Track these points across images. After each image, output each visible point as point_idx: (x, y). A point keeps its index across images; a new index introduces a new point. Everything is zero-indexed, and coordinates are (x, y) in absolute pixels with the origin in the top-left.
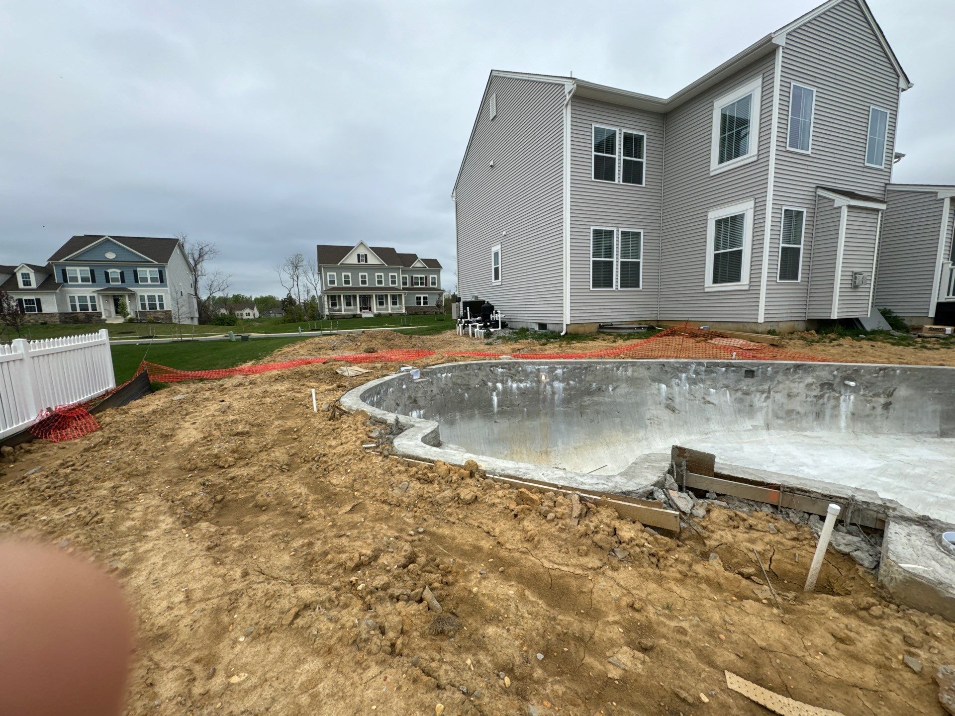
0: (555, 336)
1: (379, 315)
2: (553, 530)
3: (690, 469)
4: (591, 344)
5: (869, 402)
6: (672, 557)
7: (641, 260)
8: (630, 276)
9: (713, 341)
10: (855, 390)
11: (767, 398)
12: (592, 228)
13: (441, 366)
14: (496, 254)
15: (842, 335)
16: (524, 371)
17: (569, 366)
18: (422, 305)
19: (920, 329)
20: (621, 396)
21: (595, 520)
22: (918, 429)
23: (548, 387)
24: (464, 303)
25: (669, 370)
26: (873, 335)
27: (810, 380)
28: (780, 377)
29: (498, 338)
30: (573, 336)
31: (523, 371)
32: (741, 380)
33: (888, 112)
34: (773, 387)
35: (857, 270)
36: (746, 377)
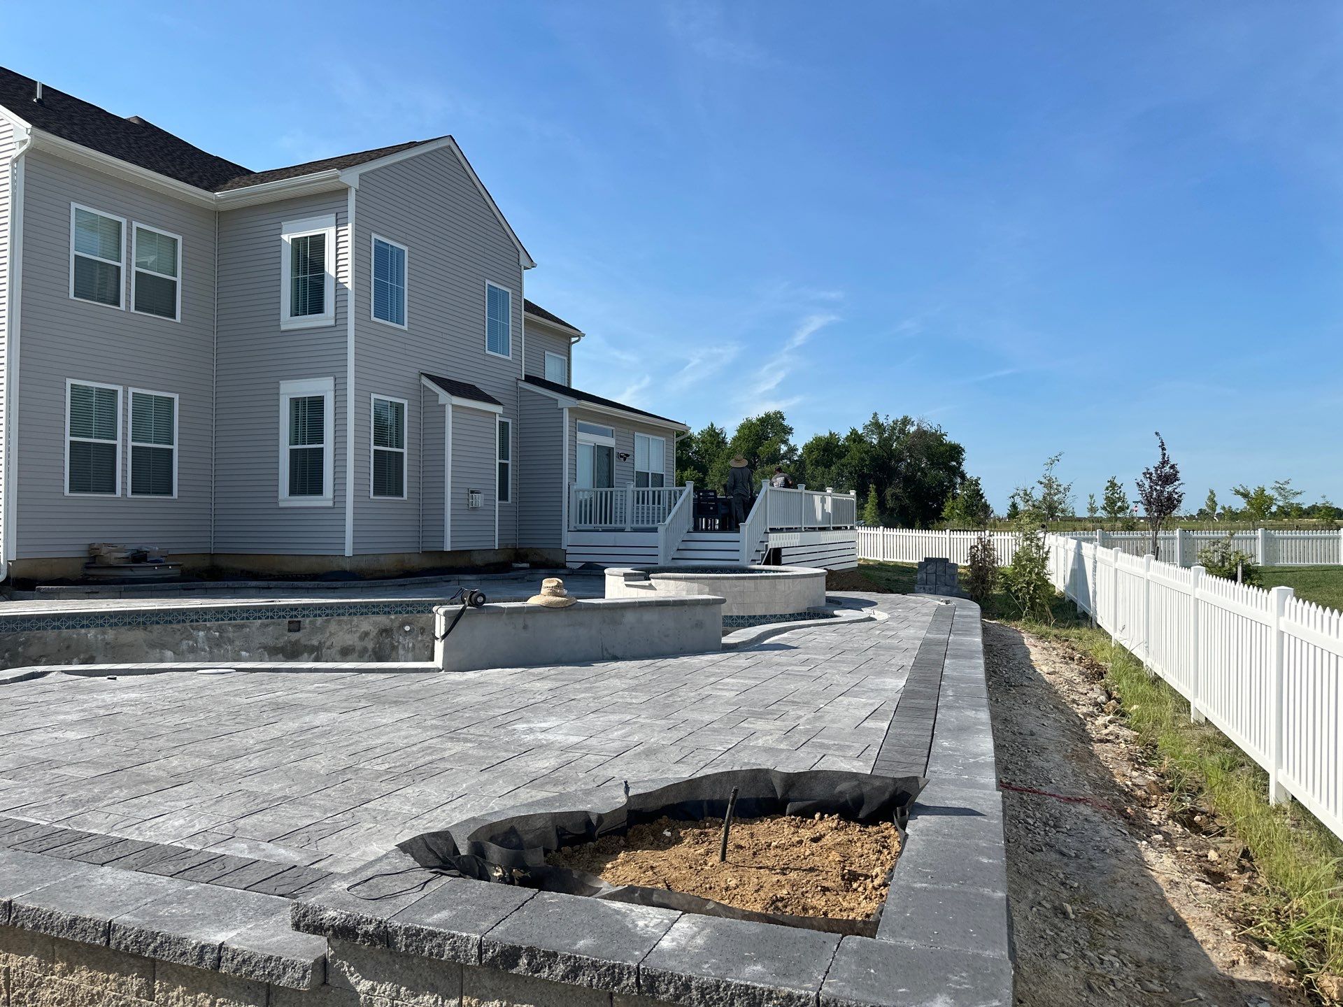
7: (175, 447)
8: (153, 474)
12: (71, 382)
32: (283, 635)
33: (510, 291)
34: (324, 643)
35: (473, 487)
36: (290, 631)
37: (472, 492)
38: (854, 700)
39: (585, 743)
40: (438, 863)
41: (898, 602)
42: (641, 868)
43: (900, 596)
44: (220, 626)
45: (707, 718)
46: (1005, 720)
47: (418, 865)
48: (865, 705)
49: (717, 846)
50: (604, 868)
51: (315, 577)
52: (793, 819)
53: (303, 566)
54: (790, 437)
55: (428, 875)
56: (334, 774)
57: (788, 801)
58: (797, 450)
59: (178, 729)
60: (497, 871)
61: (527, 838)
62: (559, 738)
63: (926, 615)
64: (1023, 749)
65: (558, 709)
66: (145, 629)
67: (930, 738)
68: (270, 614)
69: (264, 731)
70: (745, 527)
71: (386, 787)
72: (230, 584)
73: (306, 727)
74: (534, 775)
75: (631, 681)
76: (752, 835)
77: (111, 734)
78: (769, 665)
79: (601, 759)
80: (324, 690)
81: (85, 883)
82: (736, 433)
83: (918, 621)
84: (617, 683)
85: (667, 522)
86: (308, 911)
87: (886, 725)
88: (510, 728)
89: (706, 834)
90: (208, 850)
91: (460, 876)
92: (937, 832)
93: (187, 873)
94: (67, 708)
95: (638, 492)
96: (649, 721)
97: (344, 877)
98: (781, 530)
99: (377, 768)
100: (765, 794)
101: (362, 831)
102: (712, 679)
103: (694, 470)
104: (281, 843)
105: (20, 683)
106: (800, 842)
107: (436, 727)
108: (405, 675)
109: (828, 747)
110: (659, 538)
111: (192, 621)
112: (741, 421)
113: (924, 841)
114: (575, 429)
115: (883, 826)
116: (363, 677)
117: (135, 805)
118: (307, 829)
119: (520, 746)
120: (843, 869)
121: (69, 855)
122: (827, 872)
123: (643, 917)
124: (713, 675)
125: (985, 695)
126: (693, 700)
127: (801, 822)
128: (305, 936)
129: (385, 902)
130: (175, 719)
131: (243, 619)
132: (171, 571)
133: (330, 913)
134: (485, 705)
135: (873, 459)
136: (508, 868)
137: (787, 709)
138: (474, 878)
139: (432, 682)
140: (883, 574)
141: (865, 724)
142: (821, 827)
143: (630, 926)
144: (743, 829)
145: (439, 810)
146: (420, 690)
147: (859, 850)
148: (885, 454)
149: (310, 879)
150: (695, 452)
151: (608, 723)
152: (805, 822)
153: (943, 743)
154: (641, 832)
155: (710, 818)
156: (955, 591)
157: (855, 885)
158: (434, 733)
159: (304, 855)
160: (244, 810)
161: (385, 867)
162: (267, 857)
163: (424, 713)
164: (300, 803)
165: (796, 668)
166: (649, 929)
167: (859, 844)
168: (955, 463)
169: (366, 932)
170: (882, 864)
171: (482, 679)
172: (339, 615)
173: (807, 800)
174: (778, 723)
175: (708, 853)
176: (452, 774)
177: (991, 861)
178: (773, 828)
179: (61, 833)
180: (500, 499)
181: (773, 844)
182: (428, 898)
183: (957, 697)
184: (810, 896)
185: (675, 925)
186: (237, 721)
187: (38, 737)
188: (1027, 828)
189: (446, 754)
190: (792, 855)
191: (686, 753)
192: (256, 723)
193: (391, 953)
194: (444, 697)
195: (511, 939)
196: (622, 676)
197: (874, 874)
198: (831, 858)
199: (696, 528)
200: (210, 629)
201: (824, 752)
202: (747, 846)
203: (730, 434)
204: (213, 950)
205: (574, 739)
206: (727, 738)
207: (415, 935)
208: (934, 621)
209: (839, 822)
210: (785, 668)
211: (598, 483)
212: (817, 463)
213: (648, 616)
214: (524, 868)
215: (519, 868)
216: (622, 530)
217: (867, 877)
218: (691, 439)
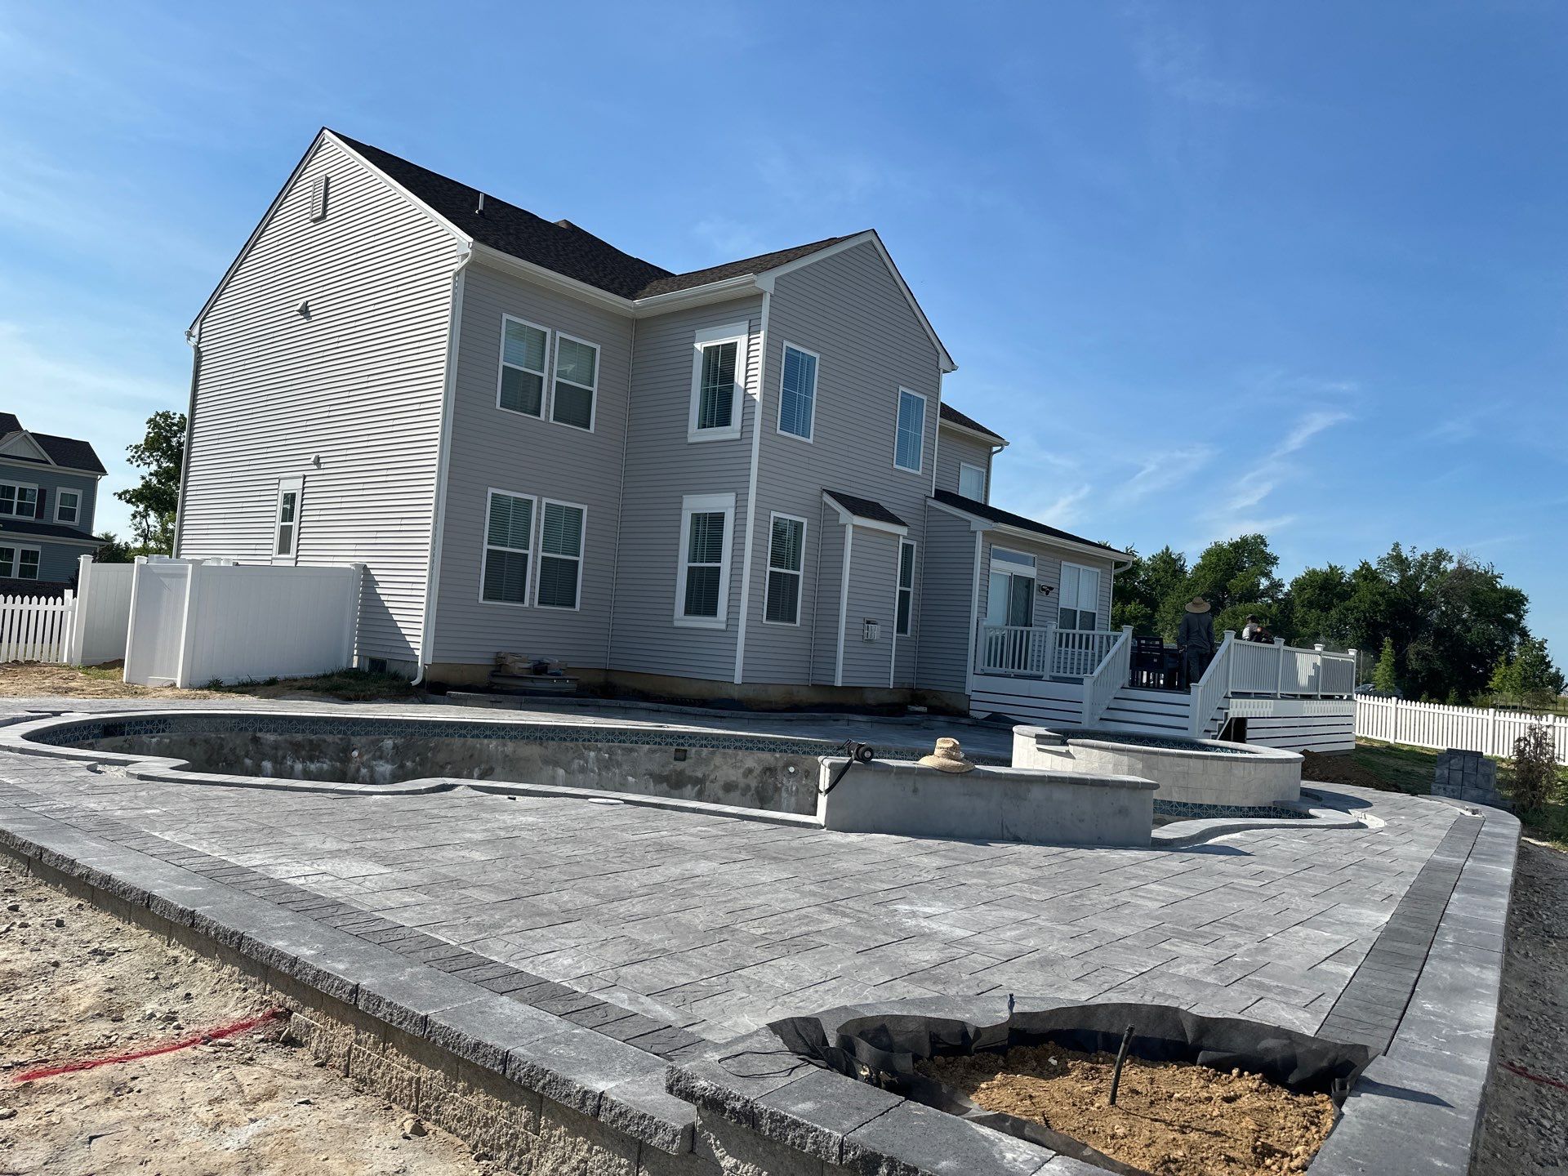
7: (581, 559)
8: (559, 584)
12: (491, 491)
14: (289, 499)
23: (364, 772)
28: (717, 759)
32: (669, 763)
33: (925, 398)
34: (709, 775)
35: (871, 617)
36: (676, 759)
37: (868, 622)
38: (1313, 933)
39: (972, 939)
40: (806, 1050)
41: (1402, 805)
42: (1018, 1094)
43: (1407, 797)
44: (610, 747)
45: (1120, 931)
46: (1534, 982)
47: (787, 1048)
48: (1329, 940)
49: (1107, 1086)
50: (978, 1087)
51: (703, 703)
52: (1205, 1071)
53: (693, 690)
54: (1274, 569)
55: (795, 1060)
56: (712, 932)
57: (1200, 1049)
58: (1283, 585)
59: (570, 861)
60: (865, 1070)
61: (898, 1039)
62: (944, 928)
63: (1440, 827)
64: (1554, 1025)
65: (944, 893)
66: (541, 745)
67: (1408, 995)
68: (658, 740)
69: (648, 874)
70: (1197, 688)
71: (762, 955)
72: (622, 703)
73: (688, 874)
74: (913, 967)
75: (1033, 872)
76: (1152, 1081)
77: (511, 859)
78: (1210, 873)
79: (988, 961)
80: (706, 834)
81: (487, 1009)
82: (1199, 561)
83: (1426, 836)
84: (1016, 871)
85: (1096, 673)
86: (681, 1077)
87: (1350, 971)
88: (891, 908)
89: (1098, 1070)
90: (592, 994)
91: (827, 1068)
92: (1383, 1117)
93: (574, 1015)
94: (473, 826)
95: (1061, 635)
96: (1049, 924)
97: (716, 1047)
98: (1246, 695)
99: (753, 931)
100: (1172, 1036)
101: (735, 999)
102: (1134, 883)
103: (1140, 604)
104: (659, 999)
105: (432, 795)
106: (1209, 1099)
107: (813, 894)
108: (786, 828)
109: (1268, 989)
110: (1085, 691)
111: (584, 740)
112: (1207, 545)
113: (1361, 1124)
114: (989, 555)
115: (1318, 1097)
116: (745, 825)
117: (530, 937)
118: (683, 988)
119: (900, 930)
120: (1256, 1140)
121: (474, 979)
122: (1236, 1140)
123: (1013, 1150)
124: (1136, 877)
125: (1500, 948)
126: (1106, 906)
127: (1215, 1075)
128: (677, 1100)
129: (753, 1080)
130: (566, 850)
131: (631, 743)
132: (569, 686)
133: (702, 1082)
134: (866, 876)
135: (1391, 603)
136: (875, 1070)
137: (1223, 934)
138: (841, 1073)
139: (813, 840)
140: (1391, 762)
141: (1323, 966)
142: (1238, 1086)
143: (997, 1156)
144: (1142, 1071)
145: (812, 989)
146: (801, 848)
147: (1282, 1121)
148: (1409, 598)
149: (684, 1042)
150: (1144, 582)
151: (1001, 920)
152: (1220, 1076)
153: (1425, 1005)
154: (1023, 1054)
155: (1104, 1053)
156: (1489, 796)
157: (1268, 1162)
158: (812, 900)
159: (679, 1016)
160: (626, 958)
161: (754, 1044)
162: (645, 1011)
163: (803, 875)
164: (678, 959)
165: (1243, 882)
166: (1017, 1163)
167: (1282, 1114)
168: (1512, 616)
169: (734, 1109)
170: (1307, 1143)
171: (865, 845)
172: (724, 747)
173: (1224, 1051)
174: (1209, 949)
175: (1096, 1092)
176: (828, 952)
177: (1446, 1165)
178: (1179, 1077)
179: (466, 956)
180: (898, 632)
181: (1176, 1095)
182: (794, 1085)
183: (1458, 946)
184: (1211, 1163)
185: (1046, 1166)
186: (623, 859)
187: (449, 853)
188: (1540, 1132)
189: (823, 927)
190: (1196, 1113)
191: (1089, 971)
192: (641, 864)
193: (755, 1134)
194: (825, 860)
195: (872, 1144)
196: (1023, 864)
197: (1294, 1153)
198: (1243, 1124)
199: (1135, 683)
200: (600, 750)
201: (1262, 994)
202: (1145, 1092)
203: (1191, 563)
204: (594, 1097)
205: (960, 933)
206: (1141, 959)
207: (779, 1120)
208: (1449, 837)
209: (1260, 1083)
210: (1229, 880)
211: (1012, 620)
212: (1310, 604)
213: (1059, 794)
214: (893, 1072)
215: (886, 1071)
216: (1039, 678)
217: (1285, 1155)
218: (1138, 565)
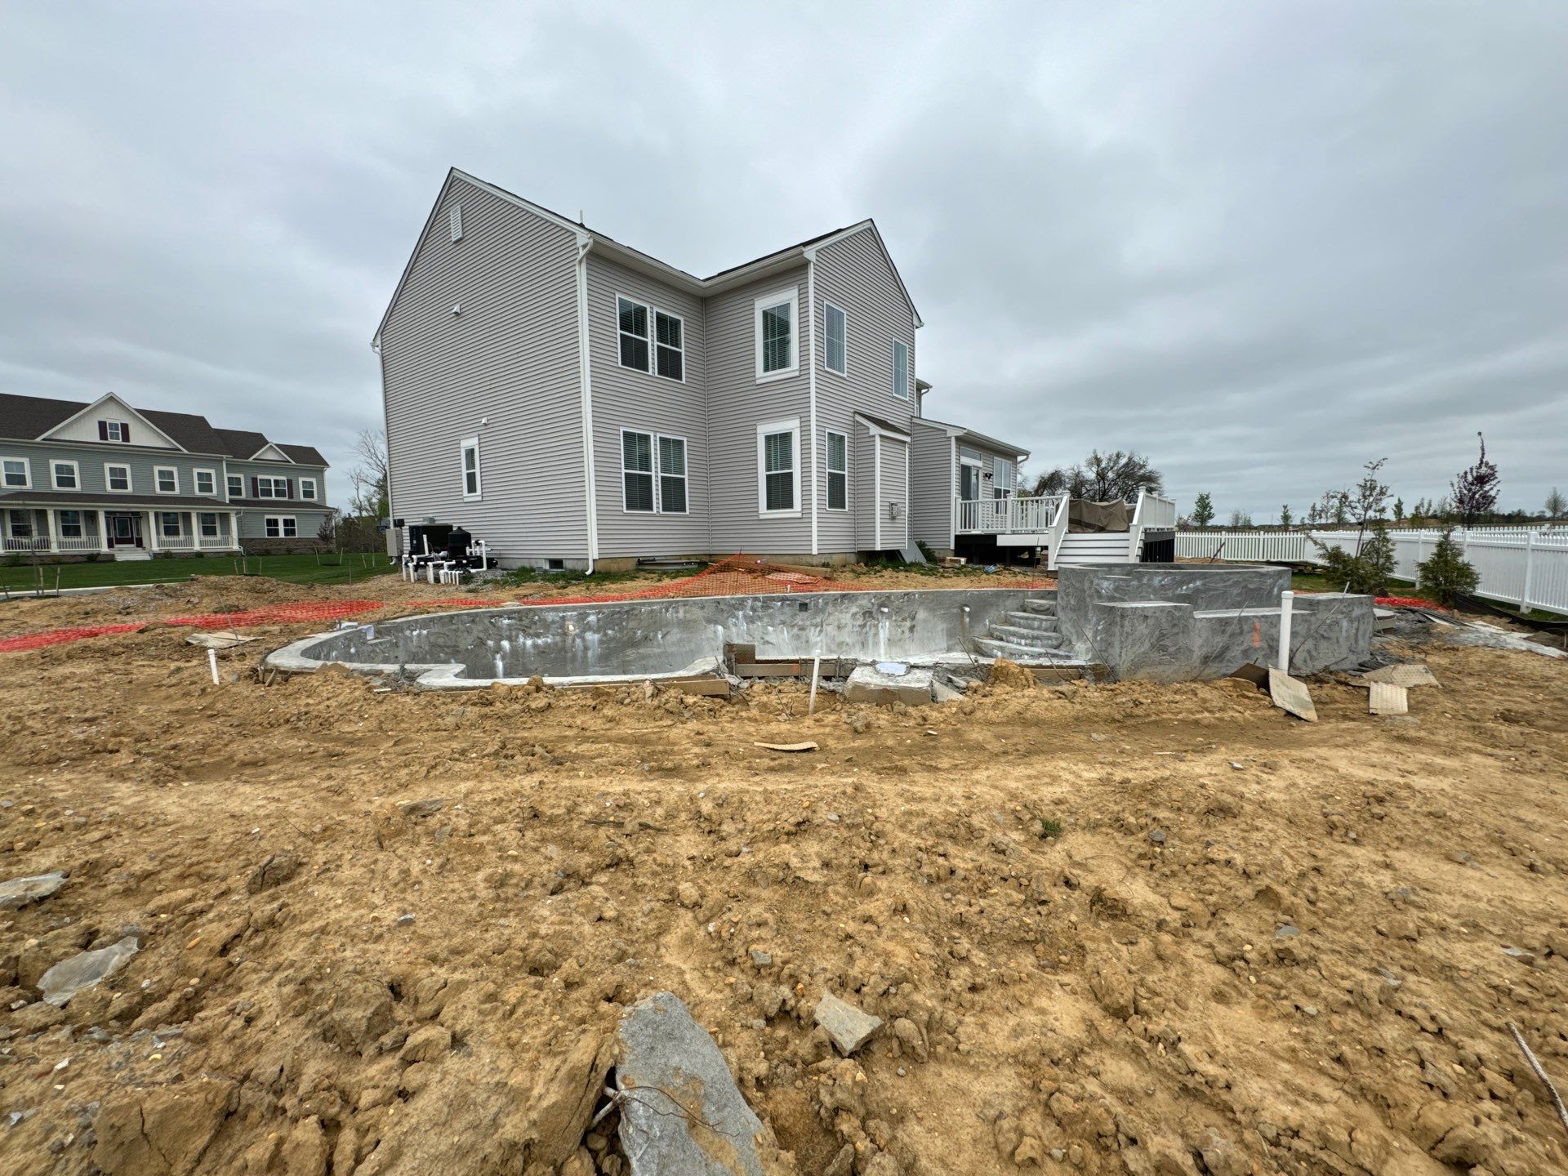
0: (578, 576)
1: (168, 555)
2: (630, 709)
3: (737, 661)
4: (629, 584)
5: (900, 626)
6: (724, 711)
7: (686, 477)
8: (674, 496)
9: (770, 577)
10: (889, 616)
11: (821, 631)
12: (622, 429)
13: (410, 618)
14: (470, 453)
15: (885, 568)
16: (543, 621)
17: (606, 611)
18: (282, 535)
19: (943, 560)
20: (673, 644)
21: (666, 696)
22: (934, 648)
23: (578, 641)
24: (412, 528)
25: (725, 608)
26: (910, 567)
27: (854, 609)
28: (830, 609)
29: (486, 582)
30: (603, 575)
31: (540, 620)
33: (907, 346)
35: (893, 501)
37: (892, 504)
70: (1133, 527)
85: (1054, 525)
110: (1050, 538)
114: (959, 453)
